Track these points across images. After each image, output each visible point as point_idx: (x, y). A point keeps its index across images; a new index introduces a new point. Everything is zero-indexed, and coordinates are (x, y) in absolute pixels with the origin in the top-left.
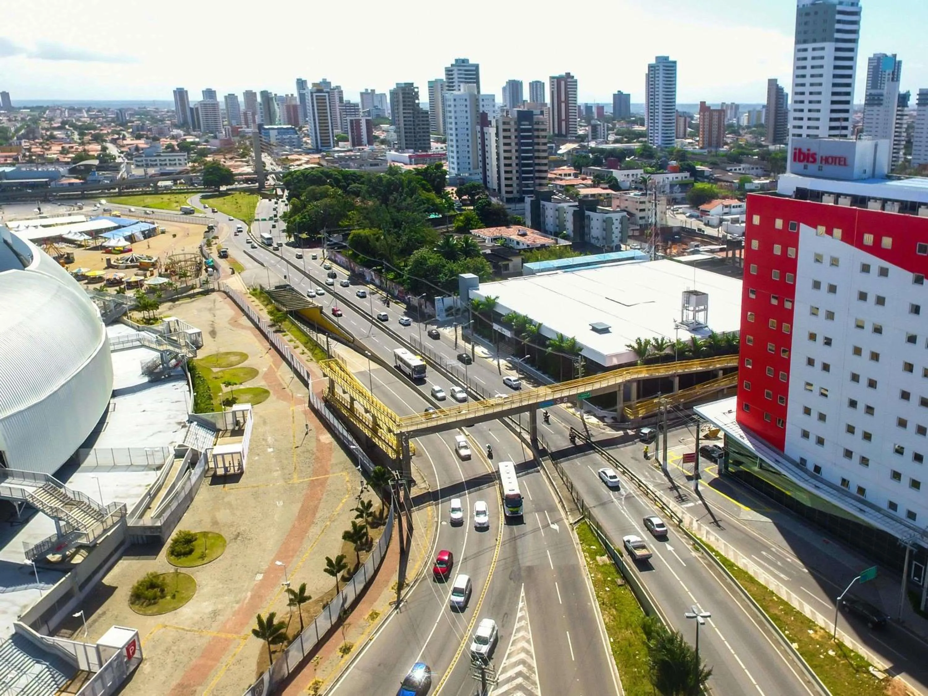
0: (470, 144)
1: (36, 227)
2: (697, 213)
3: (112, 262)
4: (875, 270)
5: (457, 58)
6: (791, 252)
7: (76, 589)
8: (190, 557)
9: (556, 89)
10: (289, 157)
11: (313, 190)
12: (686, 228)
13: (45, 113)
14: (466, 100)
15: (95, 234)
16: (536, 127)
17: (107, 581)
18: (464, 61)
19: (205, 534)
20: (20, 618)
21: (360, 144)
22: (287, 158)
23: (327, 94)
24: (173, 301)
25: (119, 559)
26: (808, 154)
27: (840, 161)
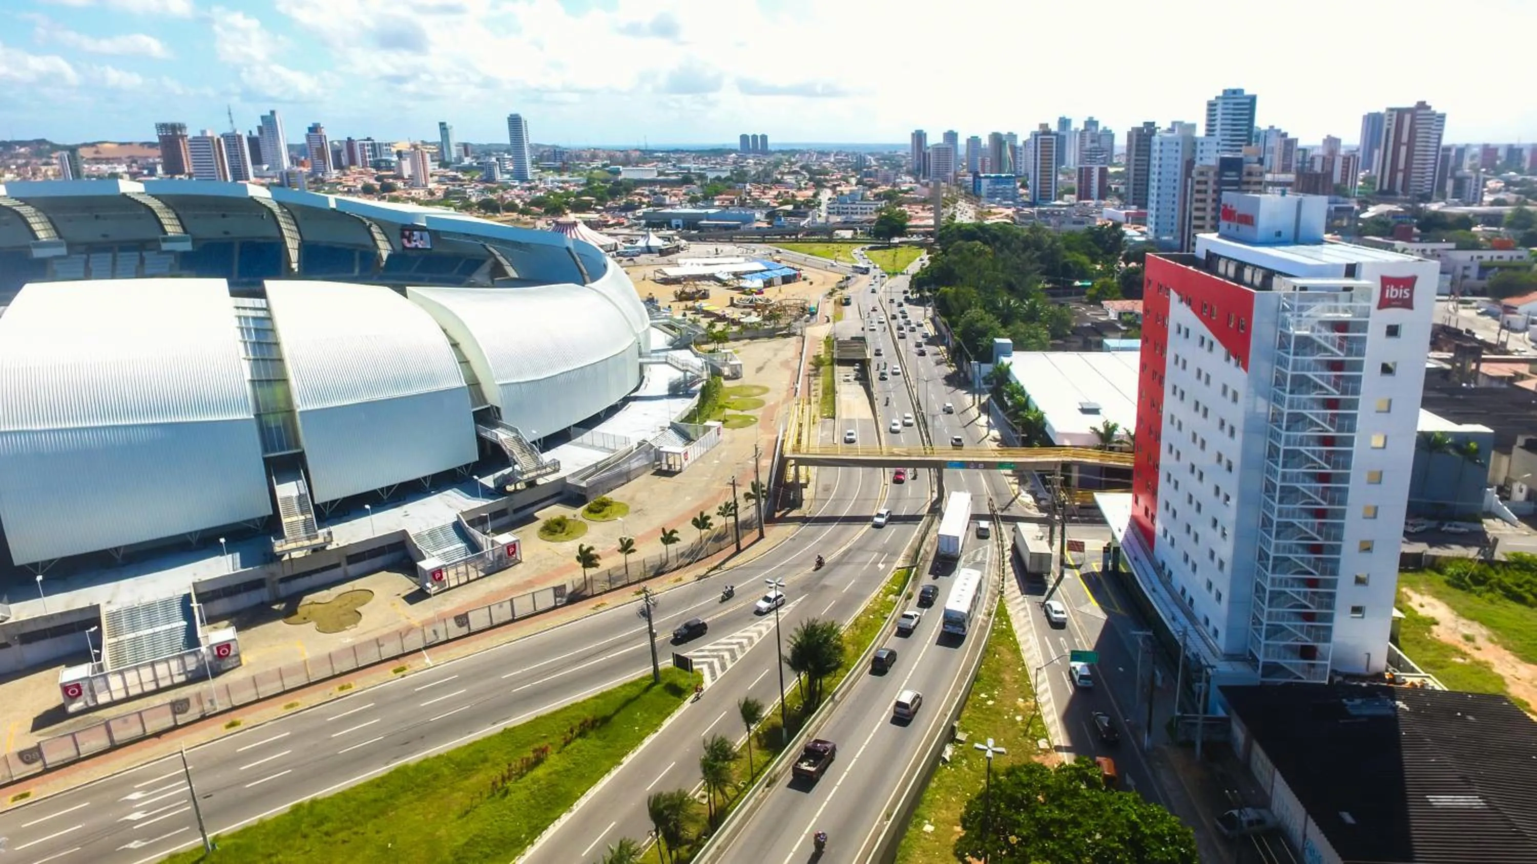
0: (1176, 199)
1: (698, 265)
2: (1497, 309)
3: (735, 302)
5: (1226, 88)
7: (510, 510)
8: (598, 515)
9: (1394, 125)
10: (993, 210)
11: (959, 245)
12: (1448, 327)
13: (794, 156)
14: (1177, 144)
15: (737, 275)
16: (1245, 179)
17: (536, 514)
18: (1235, 92)
19: (619, 504)
20: (462, 513)
21: (1088, 197)
22: (990, 211)
23: (1054, 137)
24: (752, 338)
25: (555, 504)
26: (1231, 212)
27: (1248, 220)
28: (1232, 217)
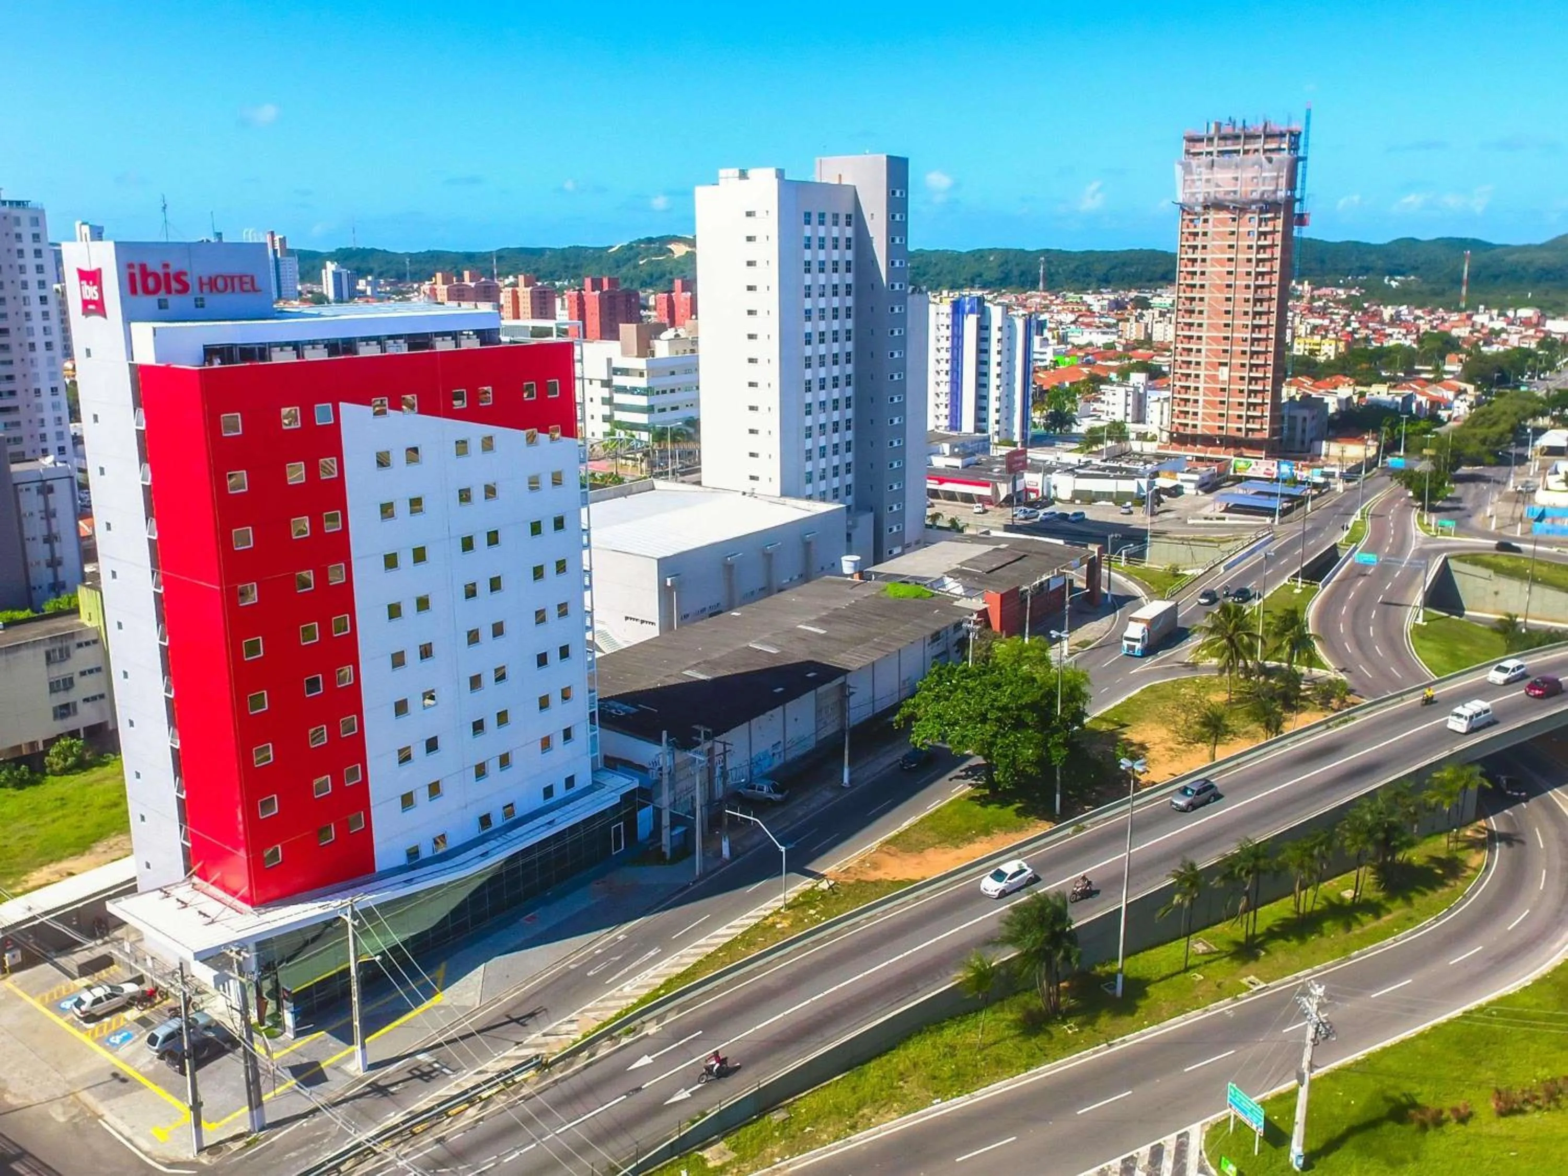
4: (475, 445)
6: (327, 468)
26: (167, 275)
27: (242, 283)
28: (175, 285)
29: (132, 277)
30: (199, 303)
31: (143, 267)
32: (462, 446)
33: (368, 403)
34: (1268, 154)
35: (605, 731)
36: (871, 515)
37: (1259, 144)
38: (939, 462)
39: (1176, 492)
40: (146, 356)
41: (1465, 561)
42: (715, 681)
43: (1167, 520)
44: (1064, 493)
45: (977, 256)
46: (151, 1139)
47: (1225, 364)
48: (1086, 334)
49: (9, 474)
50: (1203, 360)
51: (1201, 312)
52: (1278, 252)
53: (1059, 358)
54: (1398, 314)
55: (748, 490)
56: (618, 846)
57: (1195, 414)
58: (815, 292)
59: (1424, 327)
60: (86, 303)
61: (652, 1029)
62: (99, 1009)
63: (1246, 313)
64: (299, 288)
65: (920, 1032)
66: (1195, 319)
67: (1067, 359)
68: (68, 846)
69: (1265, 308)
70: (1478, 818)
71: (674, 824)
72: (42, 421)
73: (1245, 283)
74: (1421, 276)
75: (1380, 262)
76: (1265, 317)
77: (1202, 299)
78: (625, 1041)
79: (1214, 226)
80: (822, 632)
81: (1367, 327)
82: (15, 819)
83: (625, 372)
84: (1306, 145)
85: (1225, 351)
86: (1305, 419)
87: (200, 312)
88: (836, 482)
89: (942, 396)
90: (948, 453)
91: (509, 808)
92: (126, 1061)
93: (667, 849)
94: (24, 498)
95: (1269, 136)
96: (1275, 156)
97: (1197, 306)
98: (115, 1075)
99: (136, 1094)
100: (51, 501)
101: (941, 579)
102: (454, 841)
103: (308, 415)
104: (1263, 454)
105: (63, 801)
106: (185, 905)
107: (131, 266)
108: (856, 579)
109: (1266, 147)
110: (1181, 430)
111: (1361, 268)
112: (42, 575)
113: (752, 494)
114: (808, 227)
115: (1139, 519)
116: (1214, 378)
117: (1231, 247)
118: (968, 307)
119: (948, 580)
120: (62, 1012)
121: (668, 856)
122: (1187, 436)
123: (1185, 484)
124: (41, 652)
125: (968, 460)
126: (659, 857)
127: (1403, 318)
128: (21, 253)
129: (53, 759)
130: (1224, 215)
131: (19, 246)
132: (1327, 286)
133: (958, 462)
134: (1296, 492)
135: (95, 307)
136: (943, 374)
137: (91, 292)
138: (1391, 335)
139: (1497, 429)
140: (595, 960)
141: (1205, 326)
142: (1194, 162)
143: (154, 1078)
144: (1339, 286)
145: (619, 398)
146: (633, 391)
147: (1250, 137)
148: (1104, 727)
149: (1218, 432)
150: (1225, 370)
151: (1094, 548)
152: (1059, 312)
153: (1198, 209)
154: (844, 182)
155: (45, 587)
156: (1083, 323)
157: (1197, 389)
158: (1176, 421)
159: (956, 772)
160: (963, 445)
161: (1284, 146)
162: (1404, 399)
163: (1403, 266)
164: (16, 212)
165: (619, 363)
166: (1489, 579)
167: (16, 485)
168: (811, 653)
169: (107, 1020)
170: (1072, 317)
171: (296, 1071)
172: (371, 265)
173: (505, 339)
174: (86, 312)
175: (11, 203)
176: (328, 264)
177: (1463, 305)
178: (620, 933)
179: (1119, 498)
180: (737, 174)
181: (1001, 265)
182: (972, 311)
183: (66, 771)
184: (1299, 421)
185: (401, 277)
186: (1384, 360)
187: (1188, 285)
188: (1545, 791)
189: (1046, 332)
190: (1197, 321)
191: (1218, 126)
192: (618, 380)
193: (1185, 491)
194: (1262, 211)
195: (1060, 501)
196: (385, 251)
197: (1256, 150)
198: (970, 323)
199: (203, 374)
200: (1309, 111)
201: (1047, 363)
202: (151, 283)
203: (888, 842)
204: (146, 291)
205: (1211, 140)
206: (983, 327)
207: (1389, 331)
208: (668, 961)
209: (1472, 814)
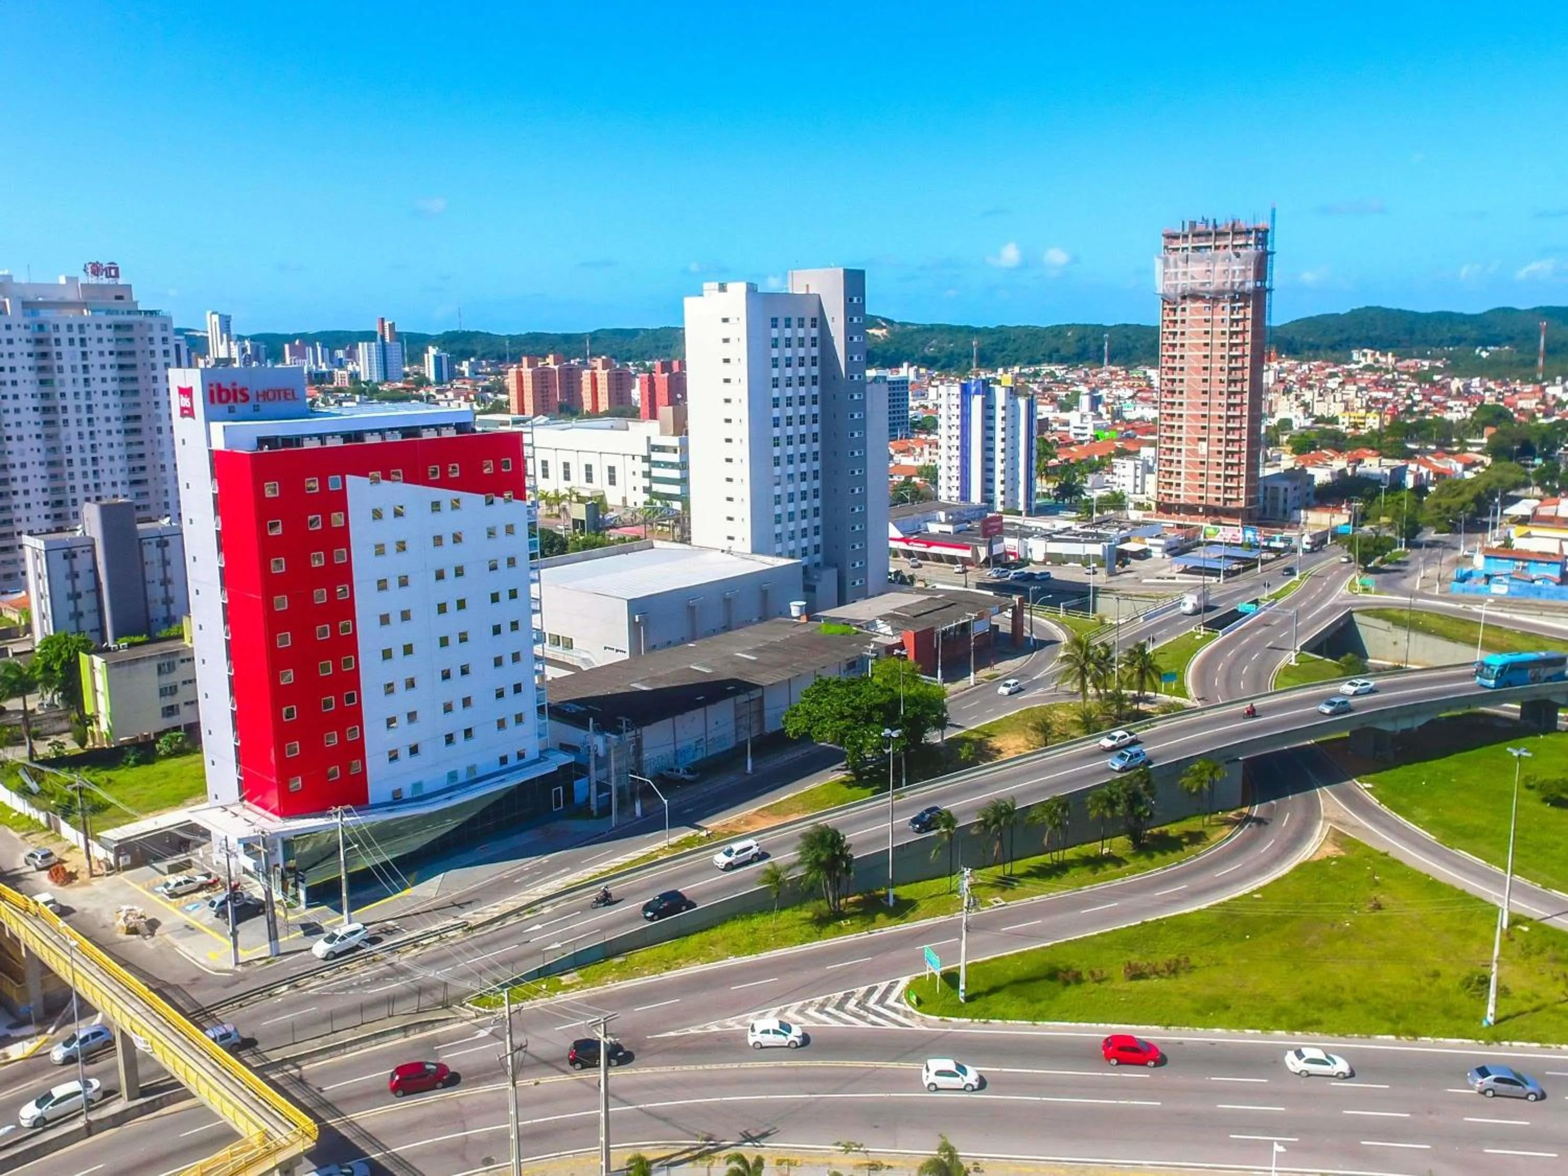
6: (337, 519)
26: (235, 391)
27: (286, 394)
28: (239, 397)
29: (212, 393)
30: (256, 409)
31: (219, 386)
32: (436, 506)
33: (366, 475)
34: (1238, 250)
35: (553, 722)
36: (835, 570)
37: (1228, 241)
38: (934, 528)
39: (1144, 555)
40: (219, 444)
41: (1369, 615)
42: (654, 691)
43: (1126, 579)
44: (1038, 556)
45: (1056, 332)
46: (206, 958)
47: (1204, 440)
48: (1138, 409)
49: (135, 531)
50: (1183, 435)
51: (1181, 392)
52: (1248, 338)
53: (1100, 433)
54: (1467, 387)
55: (726, 549)
56: (558, 805)
57: (1178, 485)
58: (782, 383)
59: (1489, 399)
60: (183, 409)
61: (547, 911)
62: (179, 890)
63: (1221, 393)
64: (407, 369)
65: (734, 918)
66: (1176, 399)
67: (1107, 434)
68: (167, 801)
69: (1238, 388)
70: (1243, 806)
71: (599, 791)
72: (166, 491)
73: (1219, 365)
74: (1516, 346)
75: (1474, 332)
76: (1238, 397)
77: (1181, 381)
78: (527, 916)
79: (1191, 314)
80: (753, 658)
81: (1430, 400)
82: (132, 785)
83: (662, 449)
84: (1273, 241)
85: (1204, 428)
86: (1286, 490)
87: (257, 415)
88: (805, 542)
89: (954, 469)
90: (943, 520)
91: (471, 769)
92: (196, 919)
93: (594, 808)
94: (146, 549)
95: (1236, 233)
96: (1242, 252)
97: (1177, 387)
98: (187, 926)
99: (200, 936)
100: (167, 553)
101: (874, 621)
102: (427, 789)
103: (324, 484)
104: (1239, 522)
105: (166, 774)
106: (236, 815)
107: (211, 385)
108: (804, 619)
109: (1235, 243)
110: (1166, 500)
111: (1453, 338)
112: (158, 611)
113: (729, 552)
114: (774, 330)
115: (1100, 579)
116: (1194, 452)
117: (1207, 333)
118: (973, 389)
119: (879, 622)
120: (156, 892)
121: (595, 814)
122: (1171, 505)
123: (1153, 548)
124: (154, 665)
125: (960, 526)
126: (588, 815)
127: (1473, 390)
128: (152, 353)
129: (162, 746)
130: (1199, 304)
131: (152, 347)
132: (1412, 357)
133: (949, 528)
134: (1251, 555)
135: (187, 412)
136: (954, 449)
137: (185, 402)
138: (1451, 408)
139: (1461, 499)
140: (523, 873)
141: (1185, 406)
142: (1171, 258)
143: (212, 927)
144: (1425, 357)
145: (656, 472)
146: (667, 465)
147: (1220, 234)
148: (975, 736)
149: (1198, 502)
150: (1204, 445)
151: (1016, 598)
152: (1117, 388)
153: (1179, 299)
154: (811, 292)
155: (160, 620)
156: (1142, 399)
157: (1179, 462)
158: (1163, 491)
159: (838, 766)
160: (959, 513)
161: (1251, 242)
162: (1392, 471)
163: (1499, 336)
164: (149, 320)
165: (657, 440)
166: (1388, 630)
167: (141, 540)
168: (740, 673)
169: (184, 898)
170: (1130, 393)
171: (304, 927)
172: (474, 348)
173: (478, 429)
174: (183, 415)
175: (146, 312)
176: (430, 348)
177: (1540, 377)
178: (545, 859)
179: (1085, 561)
180: (717, 287)
181: (1080, 340)
182: (977, 393)
183: (169, 756)
184: (1282, 491)
185: (501, 358)
186: (1423, 433)
187: (1169, 368)
188: (1314, 788)
189: (1100, 406)
190: (1177, 401)
191: (1193, 224)
192: (656, 456)
193: (1153, 554)
194: (1233, 300)
195: (1035, 563)
196: (488, 334)
197: (1226, 247)
198: (977, 402)
199: (254, 457)
200: (1274, 210)
201: (1088, 437)
202: (224, 396)
203: (763, 809)
204: (220, 401)
205: (1186, 236)
206: (988, 406)
207: (1451, 403)
208: (575, 875)
209: (1239, 802)
